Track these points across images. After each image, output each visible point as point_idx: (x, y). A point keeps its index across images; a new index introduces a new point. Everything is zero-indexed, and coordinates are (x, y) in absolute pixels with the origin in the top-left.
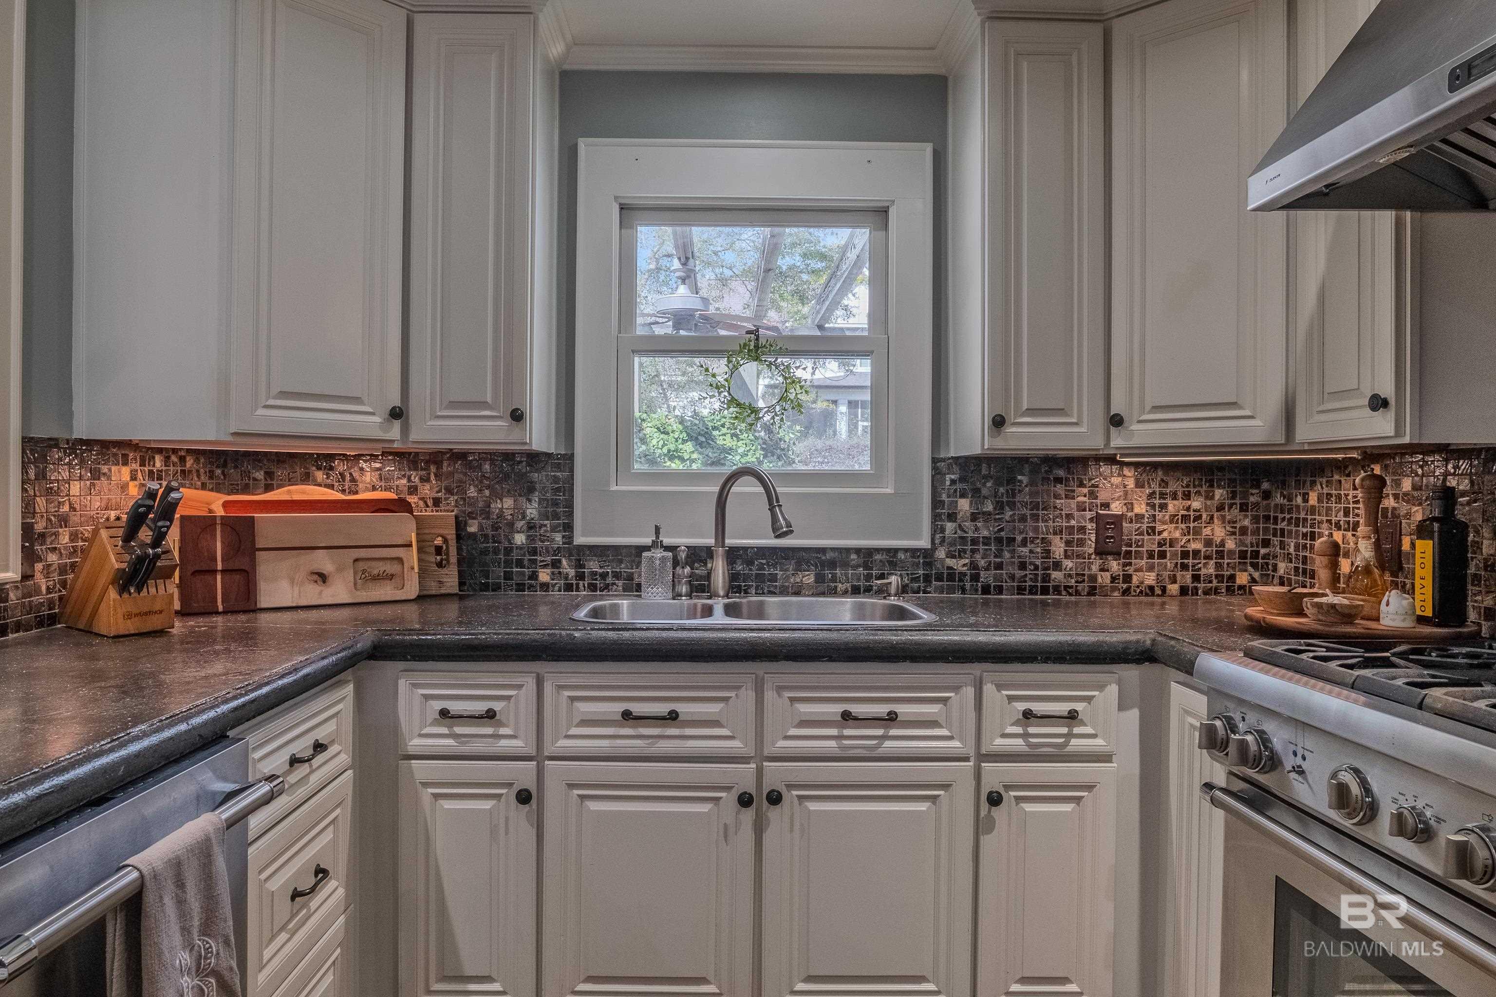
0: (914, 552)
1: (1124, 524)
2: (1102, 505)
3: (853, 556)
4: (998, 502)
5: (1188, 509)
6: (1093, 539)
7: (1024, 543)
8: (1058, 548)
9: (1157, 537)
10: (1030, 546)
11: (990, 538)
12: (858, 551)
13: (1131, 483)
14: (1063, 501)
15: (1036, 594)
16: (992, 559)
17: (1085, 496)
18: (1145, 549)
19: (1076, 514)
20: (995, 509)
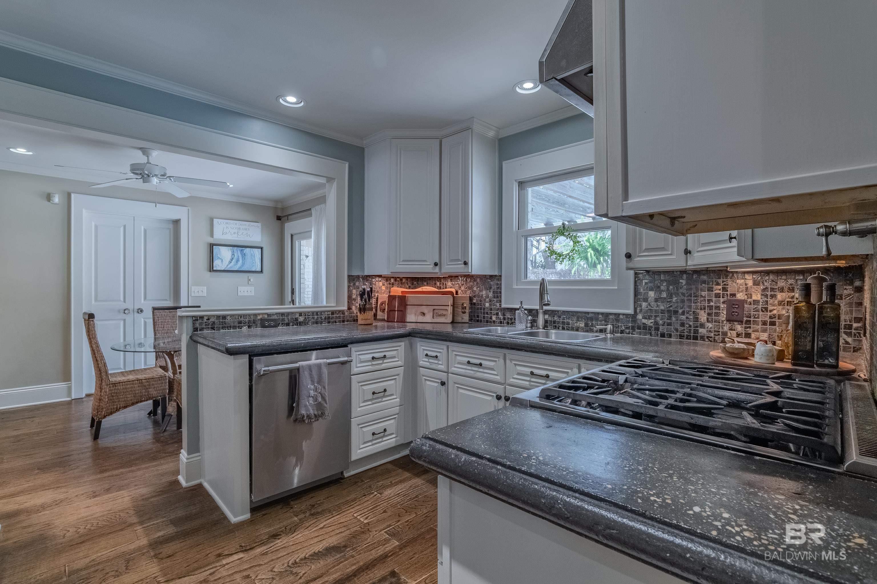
0: (627, 315)
1: (746, 306)
2: (731, 295)
3: (600, 316)
4: (669, 293)
5: (793, 297)
6: (725, 313)
7: (683, 313)
8: (703, 317)
9: (769, 313)
10: (686, 315)
11: (665, 310)
12: (602, 314)
13: (750, 283)
14: (706, 293)
15: (690, 339)
16: (666, 320)
17: (720, 290)
18: (760, 320)
19: (714, 299)
20: (667, 296)
